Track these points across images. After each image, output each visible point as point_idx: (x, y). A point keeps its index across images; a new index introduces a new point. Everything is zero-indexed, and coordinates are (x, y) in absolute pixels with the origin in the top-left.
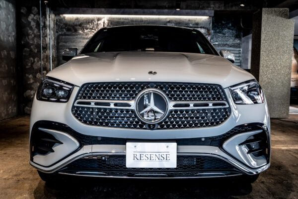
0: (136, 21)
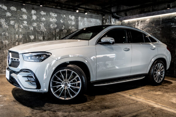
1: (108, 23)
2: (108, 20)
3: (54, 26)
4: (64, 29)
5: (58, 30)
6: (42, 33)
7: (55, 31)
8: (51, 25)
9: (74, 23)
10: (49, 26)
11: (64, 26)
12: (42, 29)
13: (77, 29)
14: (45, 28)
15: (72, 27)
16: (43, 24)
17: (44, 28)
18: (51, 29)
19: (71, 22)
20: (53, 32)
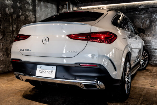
1: (66, 9)
2: (65, 6)
3: (11, 10)
4: (22, 15)
5: (15, 16)
7: (12, 18)
8: (7, 9)
9: (32, 8)
10: (4, 10)
11: (22, 10)
13: (34, 15)
15: (29, 12)
18: (7, 14)
19: (28, 6)
20: (10, 19)
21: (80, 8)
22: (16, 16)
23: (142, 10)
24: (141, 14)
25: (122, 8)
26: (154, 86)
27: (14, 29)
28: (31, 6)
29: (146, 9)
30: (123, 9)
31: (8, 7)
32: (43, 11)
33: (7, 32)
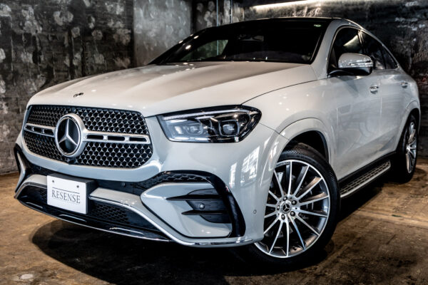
0: (353, 5)
1: (213, 13)
2: (212, 4)
3: (66, 17)
4: (95, 29)
5: (76, 31)
6: (30, 40)
7: (70, 35)
8: (57, 14)
9: (122, 10)
10: (50, 17)
11: (95, 17)
12: (28, 28)
13: (129, 29)
14: (39, 24)
15: (115, 21)
16: (31, 10)
17: (35, 23)
18: (57, 25)
19: (112, 6)
20: (64, 38)
21: (251, 8)
22: (80, 32)
23: (414, 13)
24: (411, 23)
25: (359, 7)
26: (402, 215)
27: (75, 63)
28: (121, 6)
29: (423, 8)
30: (362, 9)
31: (60, 9)
32: (152, 17)
33: (58, 71)
